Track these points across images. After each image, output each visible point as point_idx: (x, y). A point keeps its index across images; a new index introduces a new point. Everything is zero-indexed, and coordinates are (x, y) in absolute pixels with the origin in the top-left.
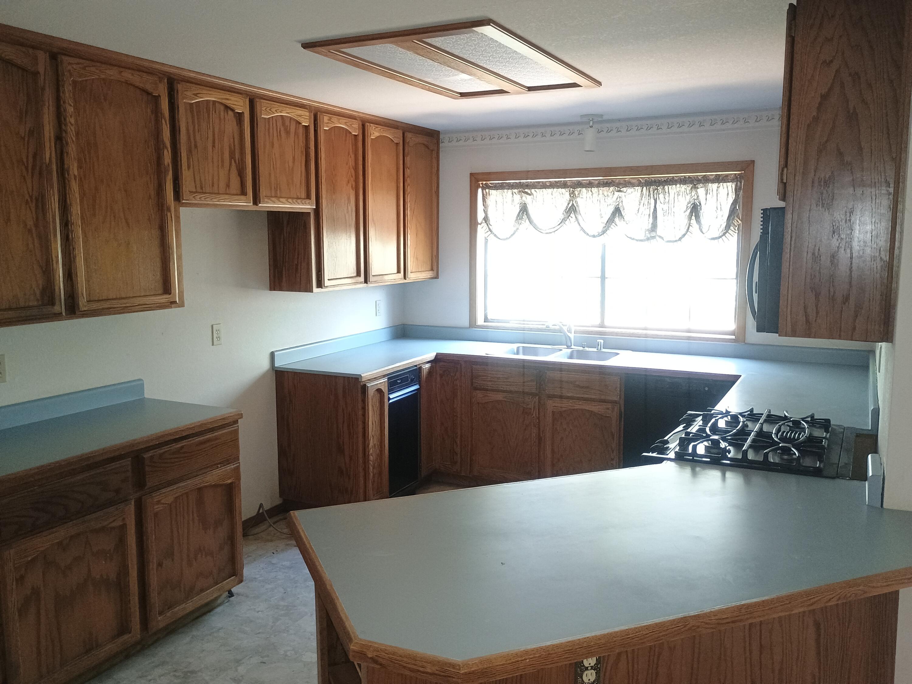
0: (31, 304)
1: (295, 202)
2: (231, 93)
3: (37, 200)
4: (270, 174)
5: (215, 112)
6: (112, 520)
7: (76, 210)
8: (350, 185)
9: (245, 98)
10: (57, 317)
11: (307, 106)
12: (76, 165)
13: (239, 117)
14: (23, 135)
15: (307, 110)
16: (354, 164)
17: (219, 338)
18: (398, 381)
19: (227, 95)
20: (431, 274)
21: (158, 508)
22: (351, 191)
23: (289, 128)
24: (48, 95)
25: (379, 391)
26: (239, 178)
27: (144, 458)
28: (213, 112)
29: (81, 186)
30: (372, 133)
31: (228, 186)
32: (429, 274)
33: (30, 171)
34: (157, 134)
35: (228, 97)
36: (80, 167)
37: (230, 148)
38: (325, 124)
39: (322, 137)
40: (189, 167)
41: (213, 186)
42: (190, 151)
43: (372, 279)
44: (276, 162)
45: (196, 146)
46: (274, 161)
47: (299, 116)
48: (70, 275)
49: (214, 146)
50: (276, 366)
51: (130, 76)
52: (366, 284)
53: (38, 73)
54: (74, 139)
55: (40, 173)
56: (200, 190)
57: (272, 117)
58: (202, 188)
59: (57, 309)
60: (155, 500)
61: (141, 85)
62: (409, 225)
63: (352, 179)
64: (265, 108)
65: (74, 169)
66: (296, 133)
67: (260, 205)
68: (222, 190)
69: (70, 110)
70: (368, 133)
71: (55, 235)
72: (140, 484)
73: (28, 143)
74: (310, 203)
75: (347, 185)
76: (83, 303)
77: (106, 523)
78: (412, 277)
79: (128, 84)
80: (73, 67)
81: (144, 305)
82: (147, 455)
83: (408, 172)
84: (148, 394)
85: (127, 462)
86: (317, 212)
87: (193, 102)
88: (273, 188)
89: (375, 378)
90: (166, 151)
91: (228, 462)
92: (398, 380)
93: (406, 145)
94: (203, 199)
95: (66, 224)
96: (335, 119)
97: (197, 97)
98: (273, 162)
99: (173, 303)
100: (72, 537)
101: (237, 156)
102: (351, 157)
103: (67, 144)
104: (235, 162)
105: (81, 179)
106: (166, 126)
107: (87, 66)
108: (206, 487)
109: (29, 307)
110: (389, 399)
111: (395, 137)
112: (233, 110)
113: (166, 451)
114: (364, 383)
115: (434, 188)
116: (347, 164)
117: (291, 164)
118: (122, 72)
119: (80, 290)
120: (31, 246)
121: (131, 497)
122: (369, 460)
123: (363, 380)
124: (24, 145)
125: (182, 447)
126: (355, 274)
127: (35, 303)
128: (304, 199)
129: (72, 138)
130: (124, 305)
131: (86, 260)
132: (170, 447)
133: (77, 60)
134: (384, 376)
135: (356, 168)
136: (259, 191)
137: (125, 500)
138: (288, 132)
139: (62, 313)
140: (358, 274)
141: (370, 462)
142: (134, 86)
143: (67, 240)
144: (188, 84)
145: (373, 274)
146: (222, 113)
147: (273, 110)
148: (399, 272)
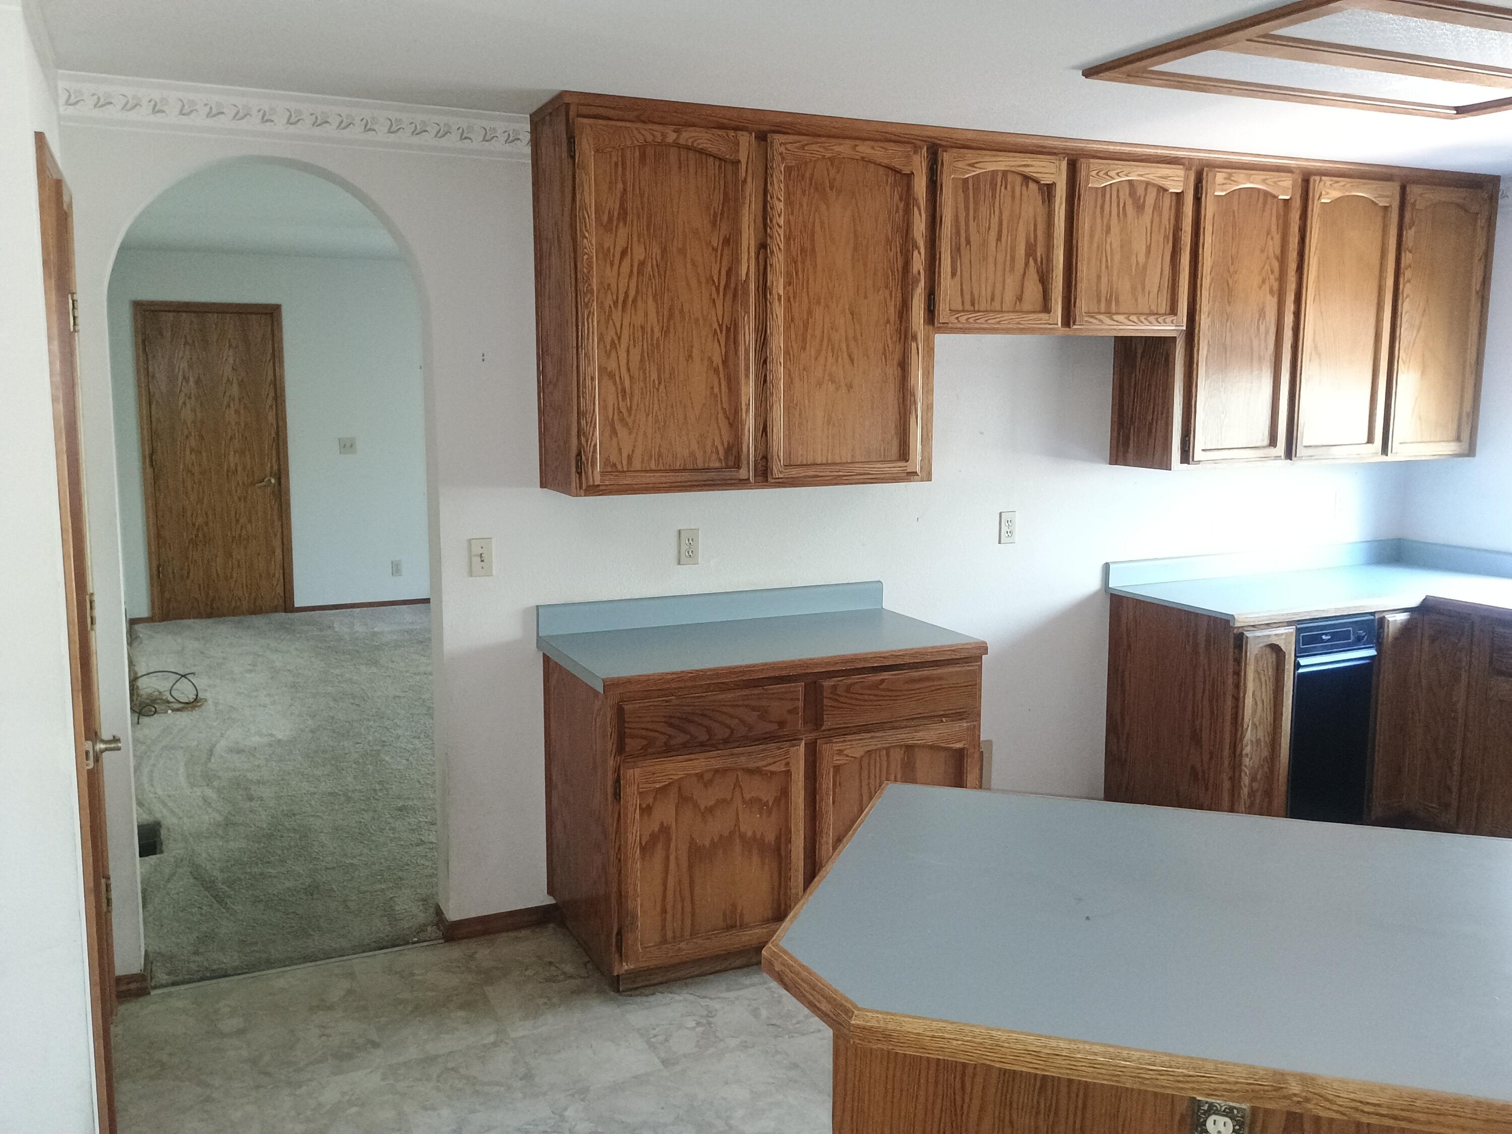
0: (712, 465)
1: (1143, 320)
2: (1032, 156)
3: (728, 329)
4: (1099, 277)
5: (1006, 188)
6: (770, 760)
7: (777, 342)
8: (1266, 287)
9: (1060, 160)
10: (743, 484)
11: (1184, 160)
12: (782, 281)
13: (1048, 190)
14: (715, 245)
15: (1181, 167)
16: (1278, 252)
17: (1010, 533)
18: (1324, 637)
19: (1027, 160)
20: (1453, 448)
21: (839, 760)
22: (1269, 297)
23: (1142, 200)
24: (751, 189)
25: (1275, 649)
26: (1040, 286)
27: (823, 686)
28: (1003, 188)
29: (789, 309)
30: (1323, 193)
31: (1020, 298)
32: (1450, 448)
33: (721, 294)
34: (906, 230)
35: (1029, 162)
36: (788, 283)
37: (1028, 242)
38: (1217, 187)
39: (1210, 209)
40: (954, 274)
41: (993, 299)
42: (957, 251)
43: (1301, 451)
44: (1112, 255)
45: (968, 242)
46: (1109, 254)
47: (1162, 178)
48: (764, 430)
49: (999, 239)
50: (1110, 586)
51: (869, 151)
52: (1289, 461)
53: (739, 161)
54: (782, 246)
55: (735, 296)
56: (972, 305)
57: (1111, 184)
58: (973, 304)
59: (743, 473)
60: (836, 748)
61: (885, 161)
62: (1402, 354)
63: (1272, 277)
64: (1096, 172)
65: (778, 286)
66: (1157, 207)
67: (1075, 327)
68: (1008, 305)
69: (780, 206)
70: (1314, 193)
71: (747, 376)
72: (815, 720)
73: (722, 255)
74: (1174, 322)
75: (1260, 288)
76: (777, 469)
77: (760, 764)
78: (1400, 452)
79: (867, 161)
80: (786, 149)
81: (865, 474)
82: (827, 683)
83: (1407, 258)
84: (887, 604)
85: (800, 687)
86: (1191, 334)
87: (967, 176)
88: (1103, 300)
89: (1267, 624)
90: (916, 253)
91: (959, 716)
92: (1326, 634)
93: (1408, 208)
94: (971, 320)
95: (763, 362)
96: (1240, 175)
97: (974, 169)
98: (1106, 257)
99: (910, 476)
100: (716, 771)
101: (1040, 251)
102: (1272, 238)
103: (772, 252)
104: (1035, 261)
105: (789, 300)
106: (919, 217)
107: (807, 144)
108: (919, 746)
109: (708, 469)
110: (1297, 666)
111: (1380, 196)
112: (1037, 181)
113: (857, 682)
114: (1241, 630)
115: (1476, 285)
116: (1262, 251)
117: (1142, 259)
118: (857, 146)
119: (775, 449)
120: (716, 390)
121: (803, 737)
122: (1240, 765)
123: (1237, 625)
124: (716, 257)
125: (883, 681)
126: (1266, 442)
127: (717, 465)
128: (1165, 314)
129: (778, 245)
130: (836, 474)
131: (787, 409)
132: (863, 678)
133: (791, 138)
134: (1290, 623)
135: (1282, 257)
136: (1075, 306)
137: (793, 739)
138: (1140, 208)
139: (749, 479)
140: (1273, 442)
141: (1243, 768)
142: (875, 163)
143: (764, 382)
144: (962, 150)
145: (1305, 444)
146: (1018, 189)
147: (1112, 173)
148: (1370, 440)
